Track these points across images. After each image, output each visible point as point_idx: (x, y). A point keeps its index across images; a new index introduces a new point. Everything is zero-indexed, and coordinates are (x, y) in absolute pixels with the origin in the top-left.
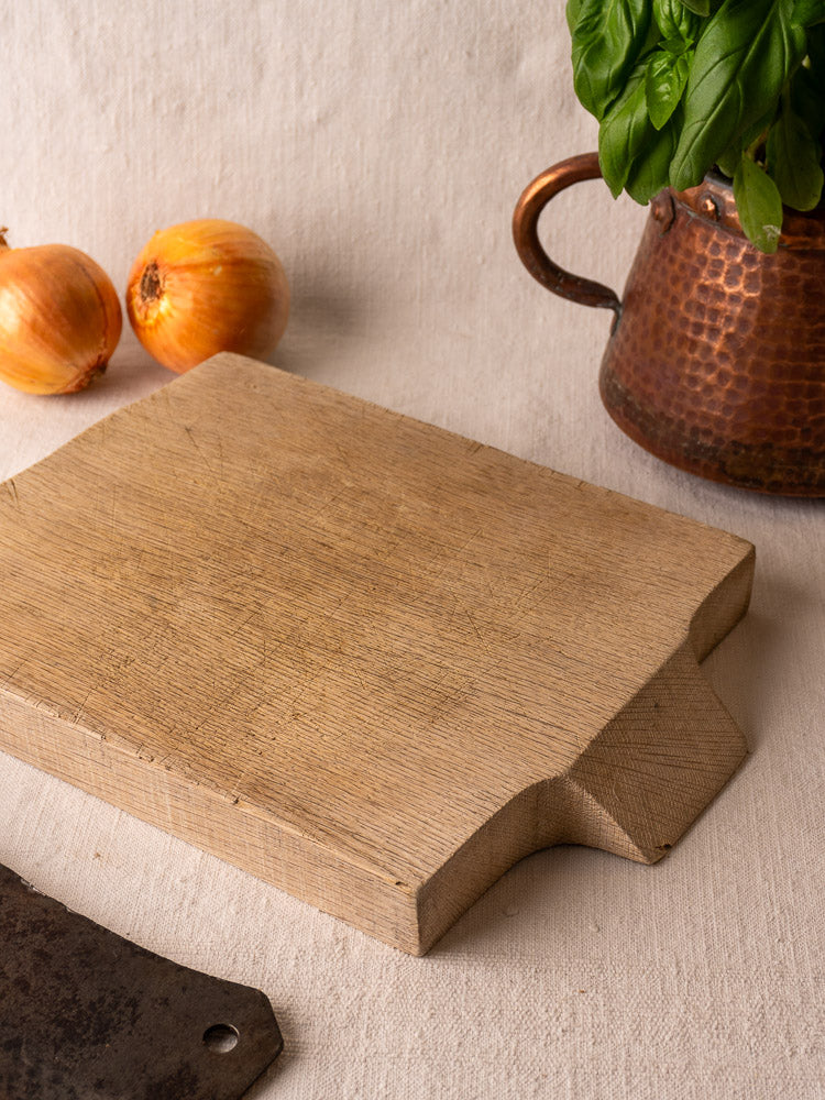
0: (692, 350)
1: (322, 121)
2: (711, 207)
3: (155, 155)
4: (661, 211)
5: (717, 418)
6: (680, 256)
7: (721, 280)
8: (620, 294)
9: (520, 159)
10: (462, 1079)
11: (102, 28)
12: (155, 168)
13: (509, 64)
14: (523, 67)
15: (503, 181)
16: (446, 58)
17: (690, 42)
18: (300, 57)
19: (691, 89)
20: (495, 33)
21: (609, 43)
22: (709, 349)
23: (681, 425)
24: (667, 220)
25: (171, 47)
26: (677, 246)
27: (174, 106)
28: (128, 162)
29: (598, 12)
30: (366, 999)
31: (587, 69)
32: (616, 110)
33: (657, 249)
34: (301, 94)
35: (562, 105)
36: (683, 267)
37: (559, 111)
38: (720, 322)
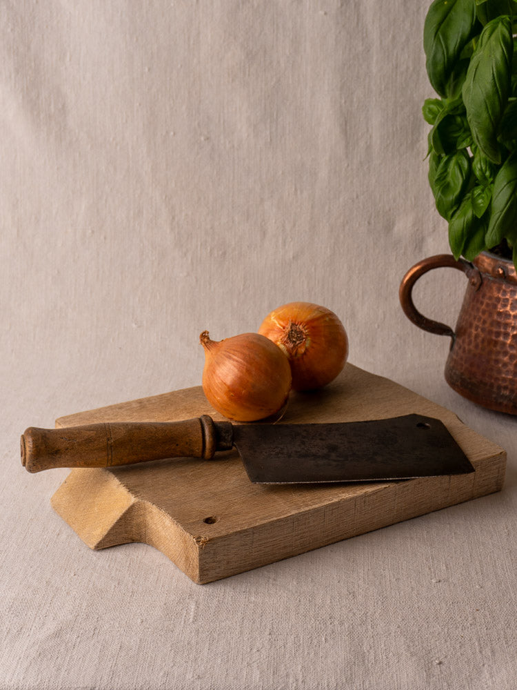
0: (495, 346)
1: (295, 258)
2: (501, 272)
3: (210, 278)
4: (475, 280)
5: (510, 380)
6: (486, 301)
7: (508, 308)
8: (454, 329)
9: (396, 274)
10: (422, 642)
11: (186, 215)
12: (210, 284)
13: (389, 227)
14: (396, 229)
15: (387, 286)
16: (357, 225)
17: (491, 179)
18: (284, 227)
19: (494, 199)
20: (381, 212)
21: (452, 184)
22: (504, 344)
23: (492, 385)
24: (478, 284)
25: (220, 224)
26: (484, 296)
27: (220, 253)
28: (197, 281)
29: (446, 171)
30: (368, 614)
31: (443, 197)
32: (456, 215)
33: (473, 300)
34: (285, 246)
35: (416, 247)
36: (488, 305)
37: (415, 250)
38: (509, 330)
